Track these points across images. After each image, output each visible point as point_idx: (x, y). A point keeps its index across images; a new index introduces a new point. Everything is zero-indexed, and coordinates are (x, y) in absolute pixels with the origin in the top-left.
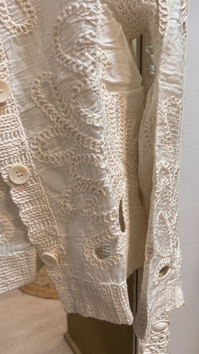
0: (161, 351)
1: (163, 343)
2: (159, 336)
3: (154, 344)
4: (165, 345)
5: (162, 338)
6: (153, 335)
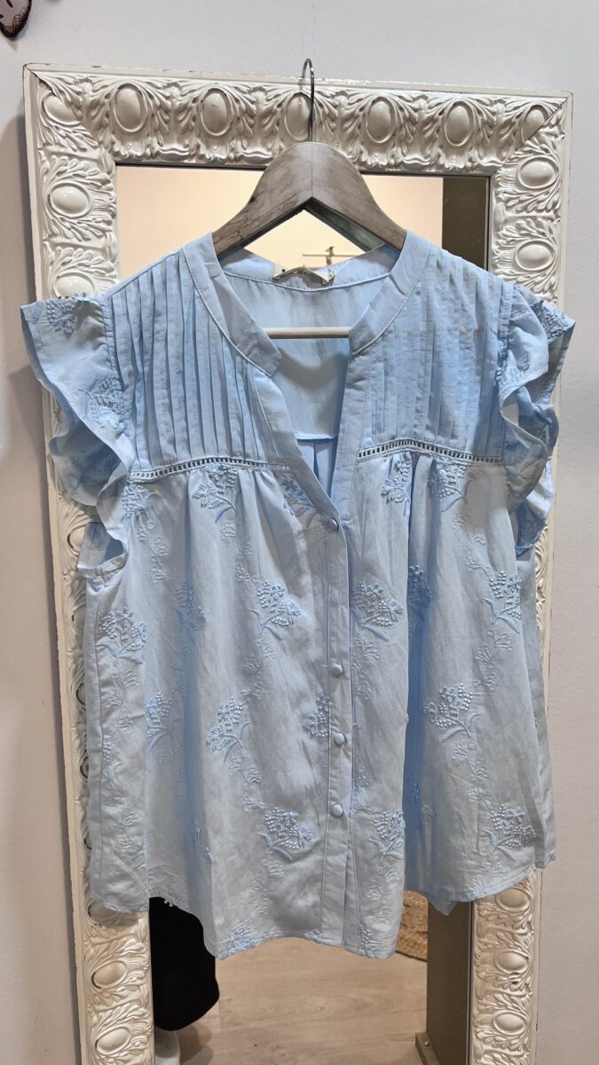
0: (513, 1006)
1: (518, 993)
2: (511, 977)
3: (502, 990)
4: (523, 999)
5: (515, 983)
6: (497, 972)
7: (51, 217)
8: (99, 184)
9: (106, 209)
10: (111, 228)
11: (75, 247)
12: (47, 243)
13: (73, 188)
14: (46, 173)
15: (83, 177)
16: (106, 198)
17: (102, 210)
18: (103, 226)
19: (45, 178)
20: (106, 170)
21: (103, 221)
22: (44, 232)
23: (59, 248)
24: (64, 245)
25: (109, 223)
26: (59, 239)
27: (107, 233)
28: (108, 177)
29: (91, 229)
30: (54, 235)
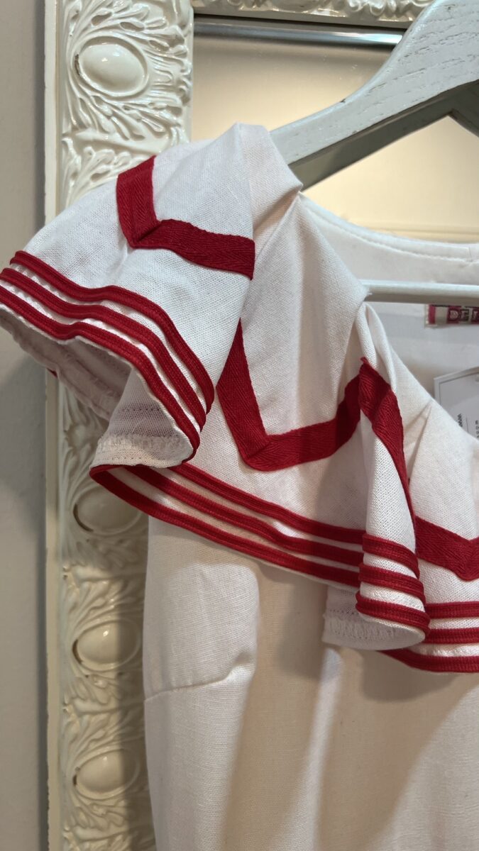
7: (79, 95)
8: (165, 44)
9: (175, 87)
10: (180, 120)
11: (118, 148)
12: (69, 141)
13: (118, 47)
14: (75, 18)
15: (139, 29)
16: (174, 69)
17: (167, 88)
18: (167, 115)
19: (72, 28)
20: (177, 20)
21: (168, 108)
22: (64, 120)
23: (89, 148)
24: (98, 144)
25: (176, 111)
26: (90, 134)
27: (172, 129)
28: (180, 32)
29: (147, 121)
30: (82, 126)
